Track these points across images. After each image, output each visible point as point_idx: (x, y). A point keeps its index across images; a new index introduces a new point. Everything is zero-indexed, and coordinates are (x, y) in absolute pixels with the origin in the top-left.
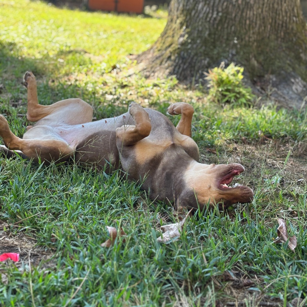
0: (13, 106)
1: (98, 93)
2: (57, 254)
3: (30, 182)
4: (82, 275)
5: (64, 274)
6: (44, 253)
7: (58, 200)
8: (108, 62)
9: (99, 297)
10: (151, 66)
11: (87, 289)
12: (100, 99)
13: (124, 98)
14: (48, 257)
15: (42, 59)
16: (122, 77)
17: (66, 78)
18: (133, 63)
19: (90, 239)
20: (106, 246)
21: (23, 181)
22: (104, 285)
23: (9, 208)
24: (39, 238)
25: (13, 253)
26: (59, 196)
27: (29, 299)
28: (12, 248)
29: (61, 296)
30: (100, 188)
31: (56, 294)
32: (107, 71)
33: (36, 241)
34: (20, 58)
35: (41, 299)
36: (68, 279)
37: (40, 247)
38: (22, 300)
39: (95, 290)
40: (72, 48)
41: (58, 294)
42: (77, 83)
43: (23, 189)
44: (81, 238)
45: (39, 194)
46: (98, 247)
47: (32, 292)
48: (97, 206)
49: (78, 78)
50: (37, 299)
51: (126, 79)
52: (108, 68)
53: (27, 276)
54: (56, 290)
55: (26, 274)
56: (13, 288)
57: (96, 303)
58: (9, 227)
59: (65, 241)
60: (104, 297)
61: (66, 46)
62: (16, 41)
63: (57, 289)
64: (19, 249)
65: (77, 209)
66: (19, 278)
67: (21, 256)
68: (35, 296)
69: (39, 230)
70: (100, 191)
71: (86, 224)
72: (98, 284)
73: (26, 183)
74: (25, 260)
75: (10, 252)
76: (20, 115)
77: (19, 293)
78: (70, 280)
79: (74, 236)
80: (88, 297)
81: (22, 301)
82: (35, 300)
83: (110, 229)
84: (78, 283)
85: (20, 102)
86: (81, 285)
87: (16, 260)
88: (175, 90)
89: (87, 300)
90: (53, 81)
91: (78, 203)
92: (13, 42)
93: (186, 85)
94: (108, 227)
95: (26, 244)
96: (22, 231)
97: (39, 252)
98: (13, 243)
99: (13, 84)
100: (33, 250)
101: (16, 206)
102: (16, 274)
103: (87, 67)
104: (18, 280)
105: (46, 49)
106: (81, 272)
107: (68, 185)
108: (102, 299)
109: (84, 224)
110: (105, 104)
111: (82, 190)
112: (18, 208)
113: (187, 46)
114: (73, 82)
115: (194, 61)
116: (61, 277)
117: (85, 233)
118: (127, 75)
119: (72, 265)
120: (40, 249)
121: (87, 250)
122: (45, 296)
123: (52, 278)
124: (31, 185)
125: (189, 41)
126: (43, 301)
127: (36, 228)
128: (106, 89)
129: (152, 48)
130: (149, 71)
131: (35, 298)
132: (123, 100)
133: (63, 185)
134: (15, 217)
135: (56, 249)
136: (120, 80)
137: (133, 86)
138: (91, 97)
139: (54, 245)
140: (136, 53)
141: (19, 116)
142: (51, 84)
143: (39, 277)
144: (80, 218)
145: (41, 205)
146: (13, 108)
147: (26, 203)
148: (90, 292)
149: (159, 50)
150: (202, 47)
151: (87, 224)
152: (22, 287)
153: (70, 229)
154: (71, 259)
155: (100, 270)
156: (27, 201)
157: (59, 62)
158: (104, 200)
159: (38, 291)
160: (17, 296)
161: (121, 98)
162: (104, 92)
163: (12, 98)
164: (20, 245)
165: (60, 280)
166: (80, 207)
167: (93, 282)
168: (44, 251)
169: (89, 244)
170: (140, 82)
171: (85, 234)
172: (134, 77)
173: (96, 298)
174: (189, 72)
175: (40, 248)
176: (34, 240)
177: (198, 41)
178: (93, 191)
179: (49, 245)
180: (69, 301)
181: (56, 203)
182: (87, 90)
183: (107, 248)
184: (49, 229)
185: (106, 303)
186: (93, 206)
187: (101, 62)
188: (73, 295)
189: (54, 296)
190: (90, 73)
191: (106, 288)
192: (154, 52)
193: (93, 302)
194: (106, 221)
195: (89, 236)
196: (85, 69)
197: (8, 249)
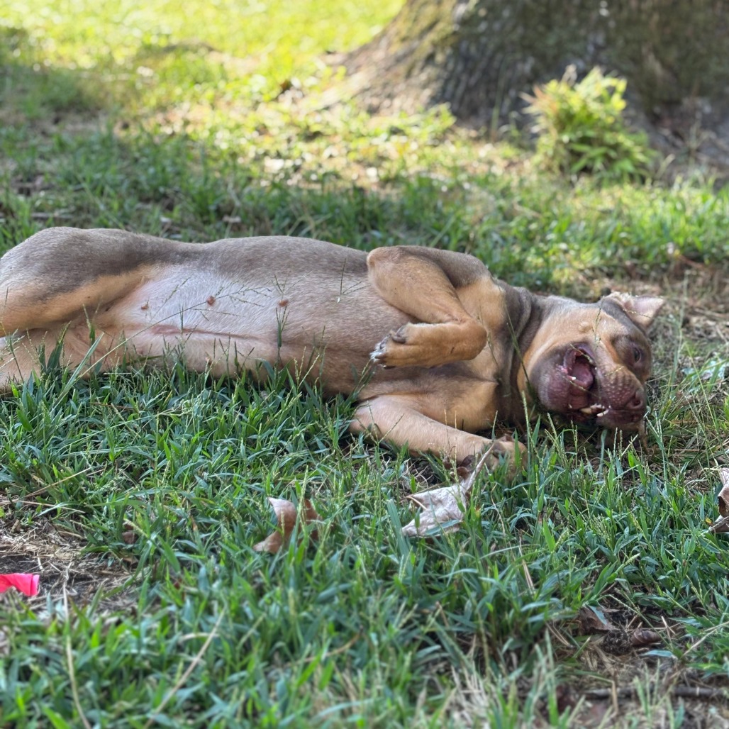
0: (21, 191)
1: (244, 155)
2: (140, 575)
3: (66, 388)
4: (204, 626)
5: (157, 625)
6: (104, 572)
7: (141, 434)
8: (270, 73)
9: (251, 682)
10: (382, 81)
11: (219, 663)
12: (249, 170)
13: (314, 167)
14: (117, 583)
15: (94, 69)
16: (306, 111)
17: (160, 118)
18: (334, 74)
19: (226, 533)
20: (266, 550)
21: (46, 385)
22: (262, 650)
23: (12, 455)
24: (93, 534)
25: (23, 574)
26: (144, 423)
27: (64, 690)
28: (20, 561)
29: (149, 681)
30: (252, 400)
31: (136, 677)
32: (266, 98)
33: (83, 542)
34: (37, 68)
35: (96, 691)
36: (167, 637)
37: (95, 556)
38: (46, 695)
39: (239, 665)
40: (174, 41)
41: (141, 677)
42: (190, 130)
43: (48, 405)
44: (202, 531)
45: (91, 419)
46: (246, 552)
47: (71, 672)
48: (242, 447)
49: (190, 117)
50: (86, 690)
51: (318, 118)
52: (271, 89)
53: (59, 632)
54: (136, 667)
55: (56, 626)
56: (22, 664)
57: (243, 698)
58: (12, 506)
59: (160, 539)
60: (262, 681)
61: (159, 35)
62: (28, 23)
63: (139, 664)
64: (40, 563)
65: (190, 457)
66: (38, 637)
67: (45, 580)
68: (81, 683)
69: (92, 513)
70: (252, 408)
71: (214, 494)
72: (247, 648)
73: (54, 391)
74: (55, 593)
75: (14, 571)
76: (40, 215)
77: (38, 678)
78: (172, 641)
79: (184, 525)
80: (220, 684)
81: (47, 698)
82: (80, 694)
83: (278, 505)
84: (195, 646)
85: (39, 181)
86: (202, 652)
87: (32, 592)
88: (448, 143)
89: (218, 691)
90: (126, 126)
91: (194, 439)
92: (18, 27)
93: (477, 129)
94: (272, 500)
95: (58, 551)
96: (46, 515)
97: (90, 570)
98: (22, 549)
99: (20, 135)
100: (77, 564)
101: (30, 451)
102: (29, 626)
103: (216, 87)
104: (37, 643)
105: (106, 43)
106: (202, 617)
107: (167, 395)
108: (257, 688)
109: (210, 495)
110: (264, 183)
111: (203, 405)
112: (34, 457)
113: (477, 24)
114: (178, 128)
115: (496, 64)
116: (148, 632)
117: (212, 516)
118: (320, 106)
119: (178, 601)
120: (94, 563)
121: (218, 562)
122: (107, 683)
123: (127, 636)
124: (69, 397)
125: (482, 12)
126: (102, 695)
127: (84, 508)
128: (266, 143)
129: (384, 34)
130: (377, 95)
131: (82, 689)
132: (312, 172)
133: (153, 395)
134: (27, 481)
135: (136, 560)
136: (301, 119)
137: (336, 134)
138: (226, 165)
139: (131, 550)
140: (343, 50)
141: (36, 219)
142: (119, 133)
143: (91, 634)
144: (197, 478)
145: (96, 446)
146: (21, 198)
147: (57, 442)
148: (227, 669)
149: (404, 40)
150: (514, 27)
151: (219, 494)
152: (47, 660)
153: (172, 508)
154: (177, 587)
155: (252, 611)
156: (59, 438)
157: (142, 77)
158: (263, 431)
159: (89, 671)
160: (33, 685)
161: (306, 167)
162: (261, 151)
163: (16, 173)
164: (42, 553)
165: (146, 640)
166: (199, 450)
167: (233, 644)
168: (105, 567)
169: (223, 546)
170: (355, 125)
171: (212, 520)
172: (338, 110)
173: (243, 684)
174: (482, 95)
175: (96, 559)
176: (79, 539)
177: (506, 13)
178: (233, 409)
179: (118, 550)
180: (170, 694)
181: (136, 443)
182: (214, 147)
183: (271, 555)
184: (117, 508)
185: (268, 697)
186: (233, 447)
187: (250, 75)
188: (180, 679)
189: (131, 682)
190: (221, 103)
191: (268, 659)
192: (390, 44)
193: (234, 697)
194: (267, 484)
195: (222, 525)
196: (210, 93)
197: (9, 563)
